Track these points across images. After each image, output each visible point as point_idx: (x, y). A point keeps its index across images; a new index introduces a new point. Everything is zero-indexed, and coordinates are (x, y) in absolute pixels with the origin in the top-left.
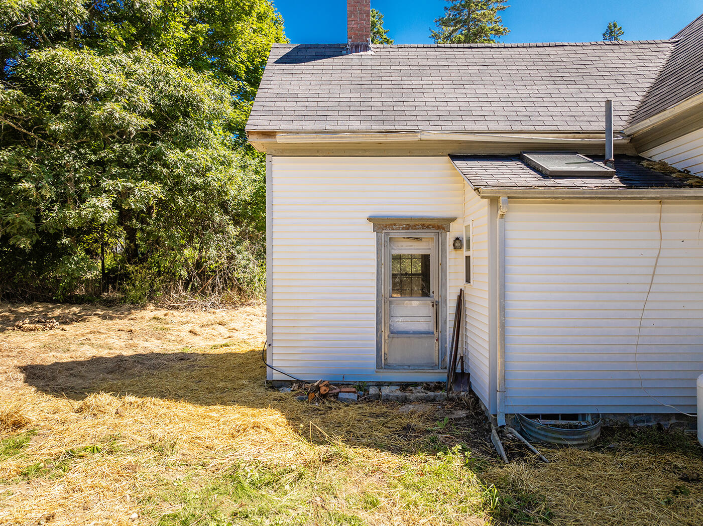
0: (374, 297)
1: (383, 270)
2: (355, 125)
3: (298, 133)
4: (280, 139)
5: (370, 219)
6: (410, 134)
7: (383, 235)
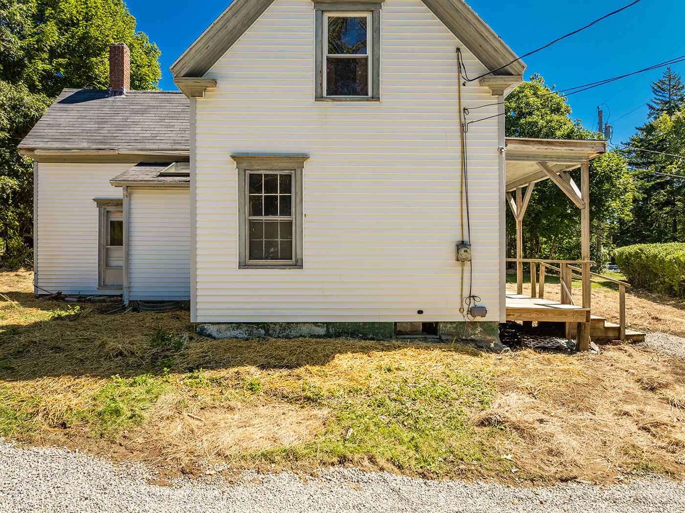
0: (97, 246)
1: (102, 230)
2: (84, 145)
3: (49, 149)
4: (37, 152)
5: (94, 200)
6: (112, 151)
7: (103, 209)
